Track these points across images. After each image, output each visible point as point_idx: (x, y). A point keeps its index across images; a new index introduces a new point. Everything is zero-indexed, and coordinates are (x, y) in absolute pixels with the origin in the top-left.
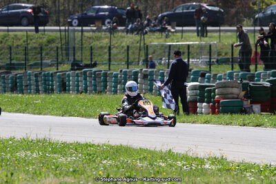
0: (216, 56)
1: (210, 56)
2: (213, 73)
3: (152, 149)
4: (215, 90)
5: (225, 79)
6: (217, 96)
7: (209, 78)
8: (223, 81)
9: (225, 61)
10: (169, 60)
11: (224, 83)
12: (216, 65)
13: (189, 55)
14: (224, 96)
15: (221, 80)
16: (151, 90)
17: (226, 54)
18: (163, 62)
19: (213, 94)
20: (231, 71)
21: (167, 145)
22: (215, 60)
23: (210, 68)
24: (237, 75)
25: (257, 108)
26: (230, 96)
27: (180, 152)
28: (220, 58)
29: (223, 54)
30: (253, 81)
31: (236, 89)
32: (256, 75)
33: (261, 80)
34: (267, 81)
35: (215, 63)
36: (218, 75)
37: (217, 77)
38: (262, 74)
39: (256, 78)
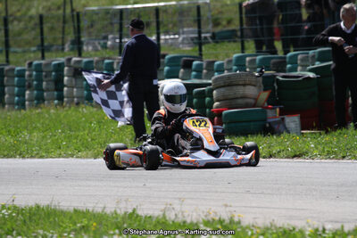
0: (210, 27)
1: (199, 27)
2: (206, 59)
3: (98, 210)
4: (211, 91)
5: (230, 70)
6: (216, 104)
7: (199, 70)
8: (226, 73)
9: (229, 36)
10: (121, 38)
11: (229, 77)
12: (211, 45)
13: (158, 28)
14: (229, 102)
15: (223, 71)
16: (89, 98)
17: (229, 22)
18: (109, 43)
19: (207, 99)
20: (240, 54)
21: (126, 201)
22: (208, 35)
23: (200, 50)
24: (253, 61)
25: (293, 121)
26: (240, 101)
27: (150, 213)
28: (218, 30)
29: (224, 23)
30: (284, 71)
31: (253, 88)
32: (287, 60)
33: (299, 68)
34: (311, 71)
35: (210, 40)
36: (216, 63)
37: (215, 67)
38: (299, 57)
39: (289, 66)
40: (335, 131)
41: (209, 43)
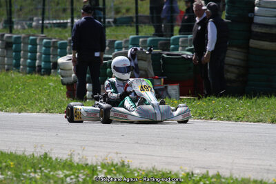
0: (112, 14)
2: (109, 39)
3: (19, 153)
5: (126, 48)
8: (123, 50)
9: (127, 22)
10: (43, 20)
12: (114, 27)
13: (72, 14)
15: (121, 49)
16: (17, 66)
17: (128, 10)
18: (34, 24)
19: (108, 70)
20: (135, 36)
21: (41, 147)
22: (111, 20)
24: (145, 42)
25: (173, 89)
27: (60, 156)
28: (118, 16)
29: (124, 11)
30: (169, 50)
31: (144, 62)
32: (171, 41)
33: (180, 48)
34: (189, 50)
35: (112, 24)
36: (117, 42)
37: (116, 45)
38: (181, 40)
39: (172, 46)
40: (206, 97)
41: (111, 26)
